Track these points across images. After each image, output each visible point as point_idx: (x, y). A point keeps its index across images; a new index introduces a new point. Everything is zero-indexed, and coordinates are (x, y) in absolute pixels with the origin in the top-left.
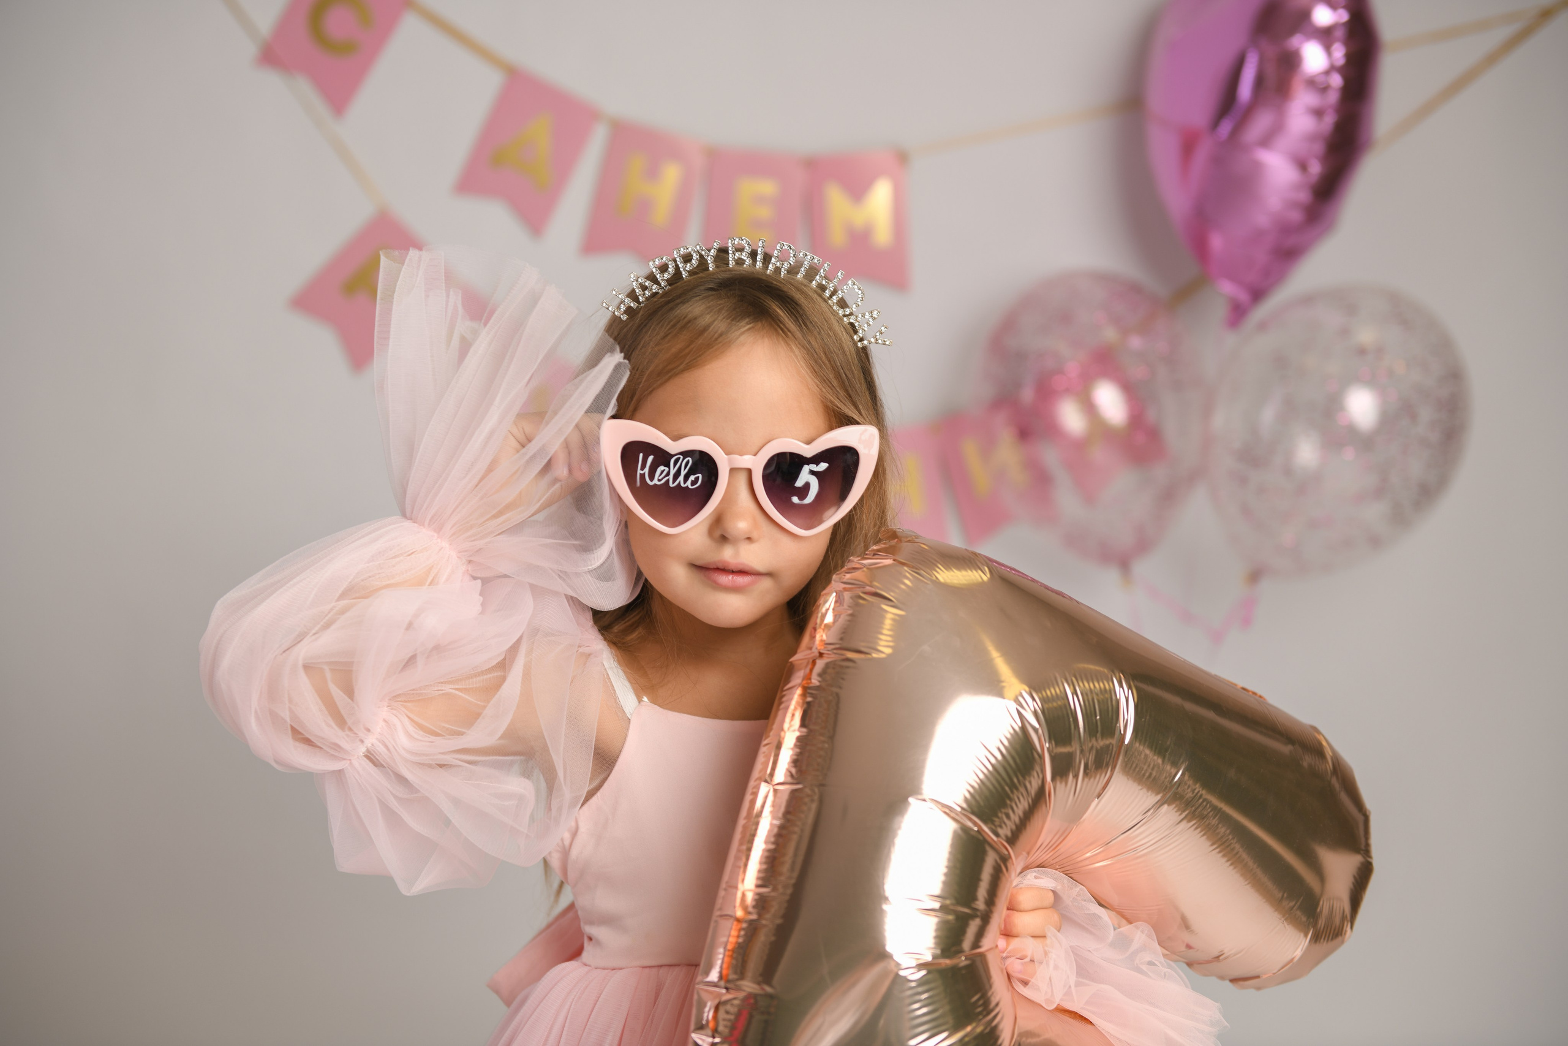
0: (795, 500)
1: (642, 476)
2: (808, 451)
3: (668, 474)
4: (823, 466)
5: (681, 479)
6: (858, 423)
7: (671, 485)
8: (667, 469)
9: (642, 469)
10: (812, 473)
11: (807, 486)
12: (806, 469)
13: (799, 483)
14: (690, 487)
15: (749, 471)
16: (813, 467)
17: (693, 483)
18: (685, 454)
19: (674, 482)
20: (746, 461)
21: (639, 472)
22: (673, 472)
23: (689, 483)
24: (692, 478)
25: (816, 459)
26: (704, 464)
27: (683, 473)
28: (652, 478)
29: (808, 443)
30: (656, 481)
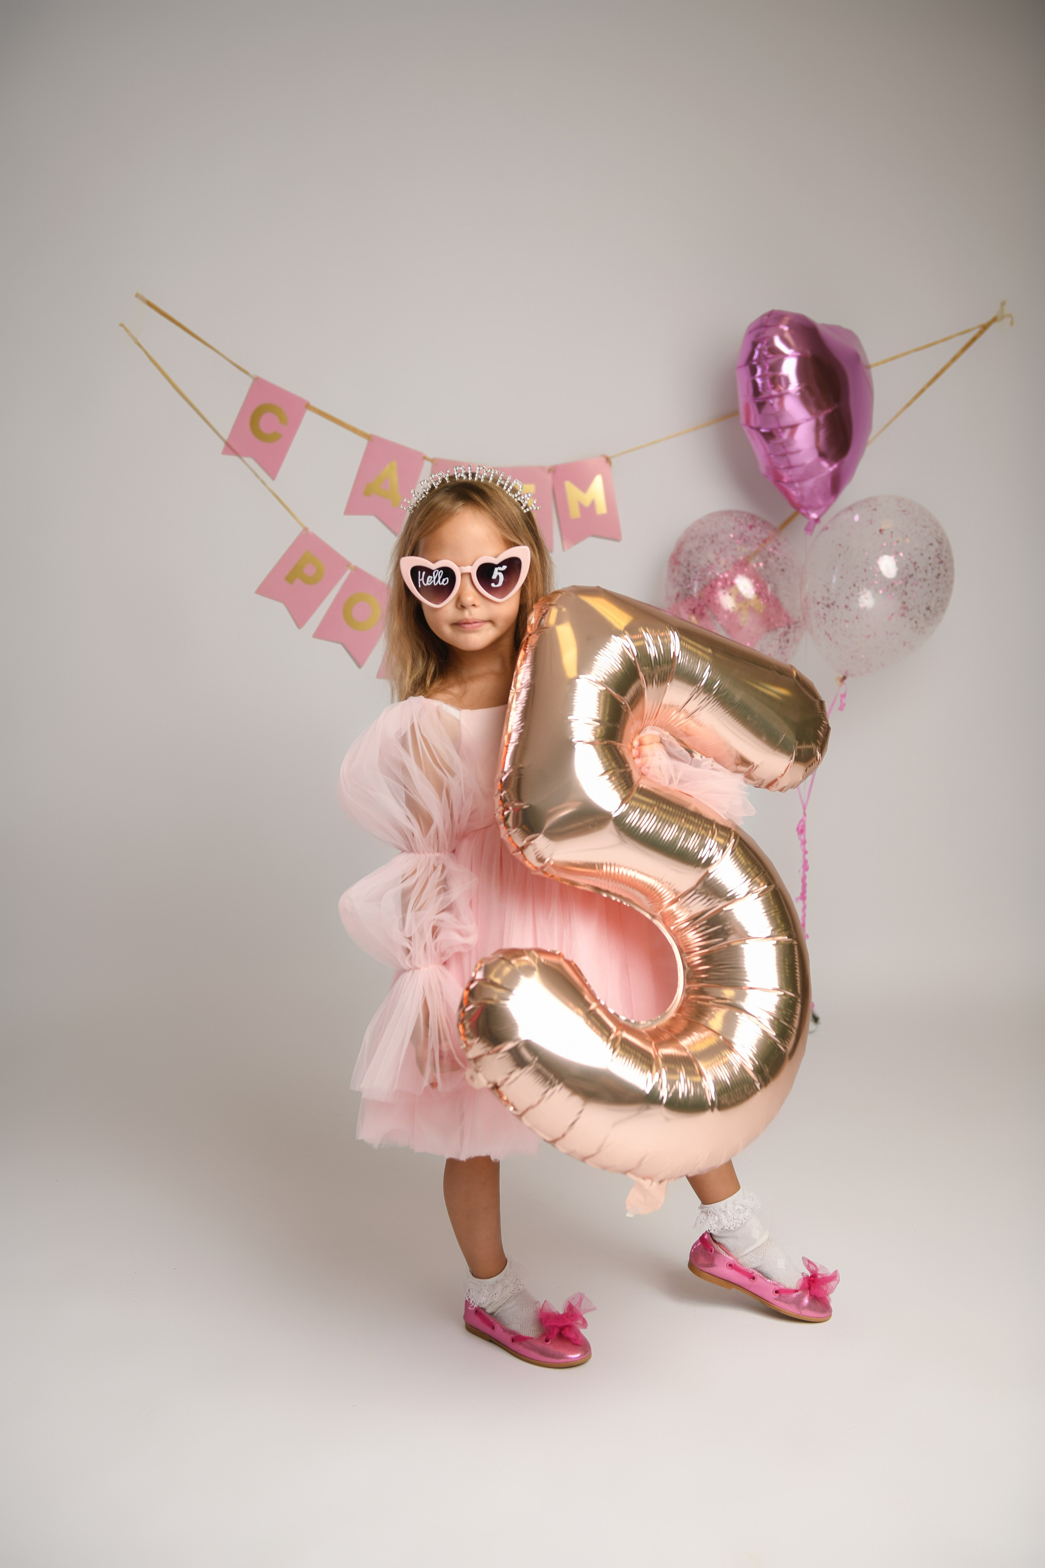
0: (493, 585)
1: (421, 582)
2: (496, 561)
3: (433, 579)
4: (504, 567)
5: (439, 581)
6: (519, 545)
7: (435, 584)
8: (432, 577)
9: (421, 578)
10: (499, 571)
11: (498, 577)
12: (496, 569)
13: (494, 577)
14: (444, 584)
15: (470, 574)
16: (500, 568)
17: (445, 582)
18: (439, 569)
19: (436, 583)
20: (468, 569)
21: (419, 580)
22: (435, 578)
23: (443, 583)
24: (444, 580)
25: (501, 565)
26: (448, 573)
27: (440, 578)
28: (425, 582)
29: (496, 557)
30: (428, 584)
